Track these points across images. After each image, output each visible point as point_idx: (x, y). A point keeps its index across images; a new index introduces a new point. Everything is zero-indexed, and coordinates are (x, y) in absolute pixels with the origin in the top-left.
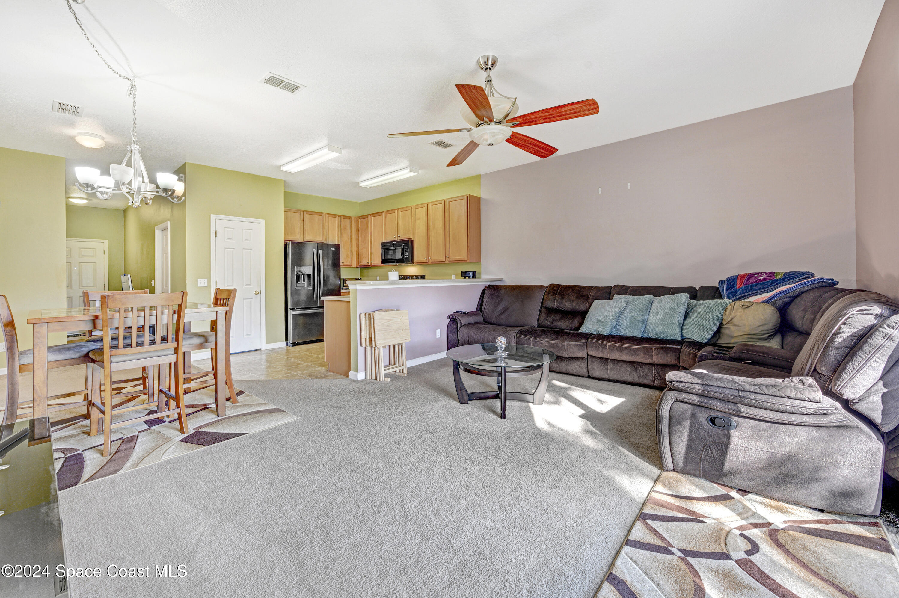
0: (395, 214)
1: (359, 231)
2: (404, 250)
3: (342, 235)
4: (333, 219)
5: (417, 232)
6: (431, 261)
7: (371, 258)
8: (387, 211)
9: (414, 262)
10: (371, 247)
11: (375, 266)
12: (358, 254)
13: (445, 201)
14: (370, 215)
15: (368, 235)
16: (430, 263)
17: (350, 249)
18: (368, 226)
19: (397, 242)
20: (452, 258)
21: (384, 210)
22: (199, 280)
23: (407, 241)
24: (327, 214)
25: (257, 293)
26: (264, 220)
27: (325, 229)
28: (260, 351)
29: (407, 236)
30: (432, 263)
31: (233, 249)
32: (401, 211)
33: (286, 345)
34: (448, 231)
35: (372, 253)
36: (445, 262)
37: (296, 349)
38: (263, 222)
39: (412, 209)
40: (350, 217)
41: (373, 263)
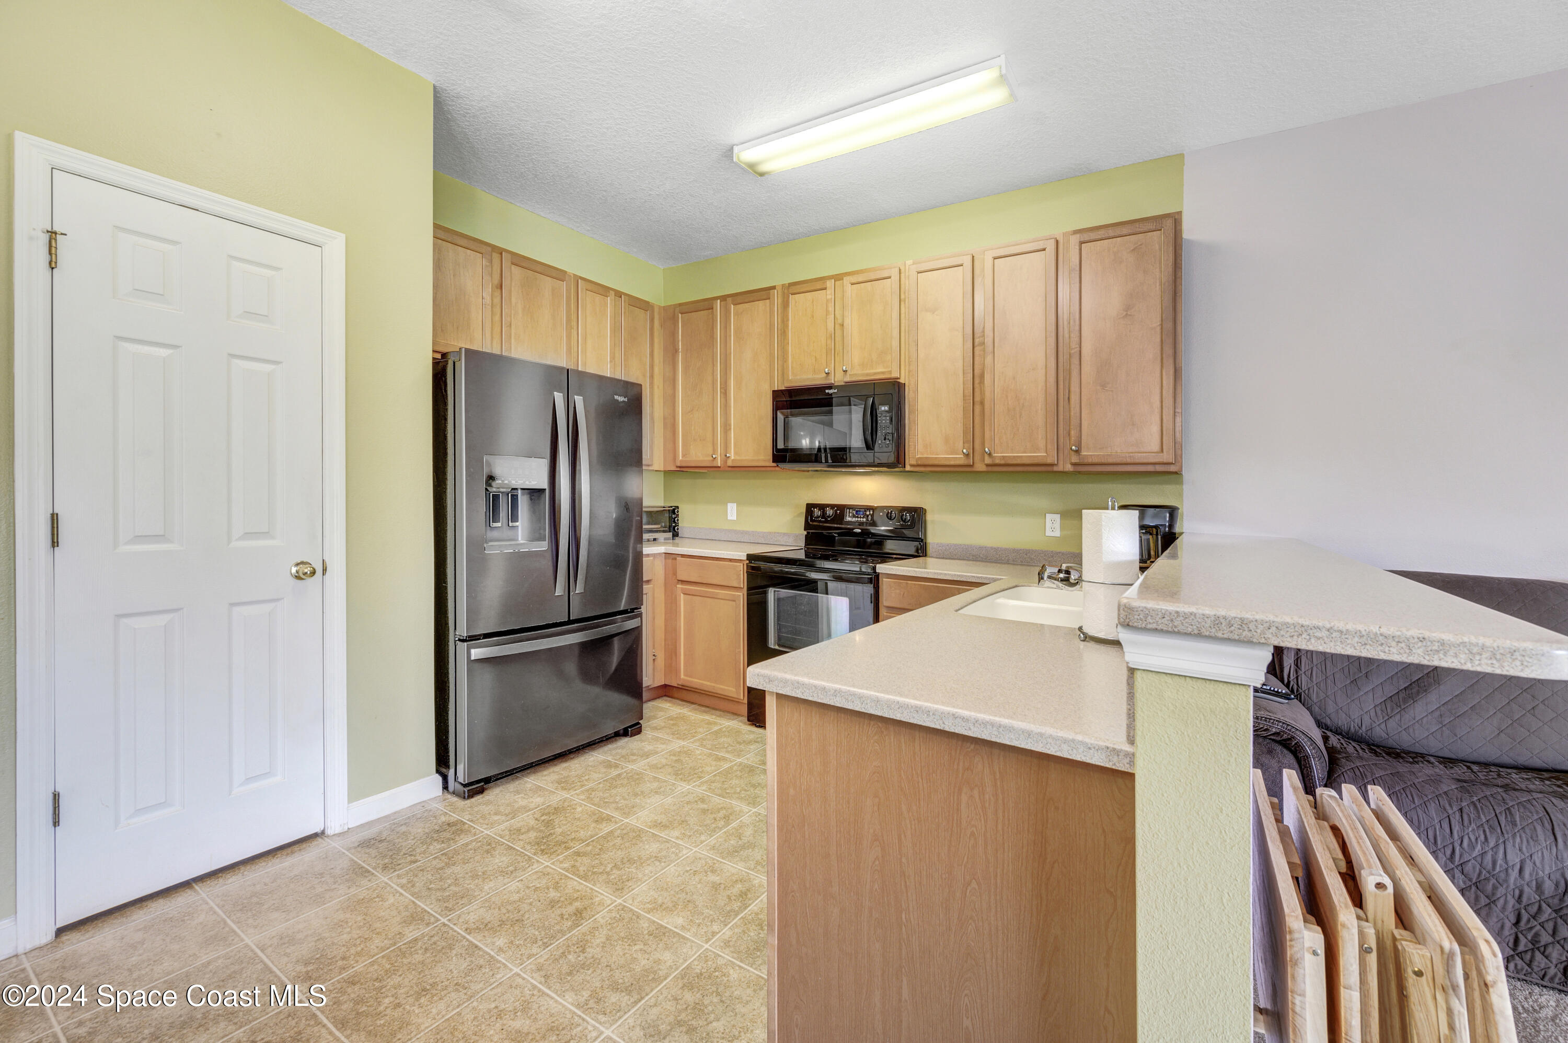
0: (829, 294)
1: (676, 351)
2: (872, 418)
3: (626, 359)
4: (598, 299)
5: (921, 355)
6: (987, 460)
7: (725, 444)
8: (791, 285)
9: (910, 461)
10: (725, 406)
11: (741, 469)
12: (669, 426)
13: (1057, 242)
14: (723, 298)
15: (715, 365)
16: (980, 467)
17: (649, 410)
18: (712, 337)
19: (839, 388)
20: (1090, 453)
21: (780, 280)
24: (581, 280)
25: (306, 571)
26: (341, 238)
27: (574, 332)
28: (320, 840)
29: (880, 369)
30: (990, 469)
31: (169, 351)
32: (852, 284)
33: (441, 794)
34: (1073, 351)
35: (730, 425)
36: (1055, 469)
37: (485, 809)
38: (336, 245)
39: (903, 275)
40: (647, 303)
41: (733, 458)
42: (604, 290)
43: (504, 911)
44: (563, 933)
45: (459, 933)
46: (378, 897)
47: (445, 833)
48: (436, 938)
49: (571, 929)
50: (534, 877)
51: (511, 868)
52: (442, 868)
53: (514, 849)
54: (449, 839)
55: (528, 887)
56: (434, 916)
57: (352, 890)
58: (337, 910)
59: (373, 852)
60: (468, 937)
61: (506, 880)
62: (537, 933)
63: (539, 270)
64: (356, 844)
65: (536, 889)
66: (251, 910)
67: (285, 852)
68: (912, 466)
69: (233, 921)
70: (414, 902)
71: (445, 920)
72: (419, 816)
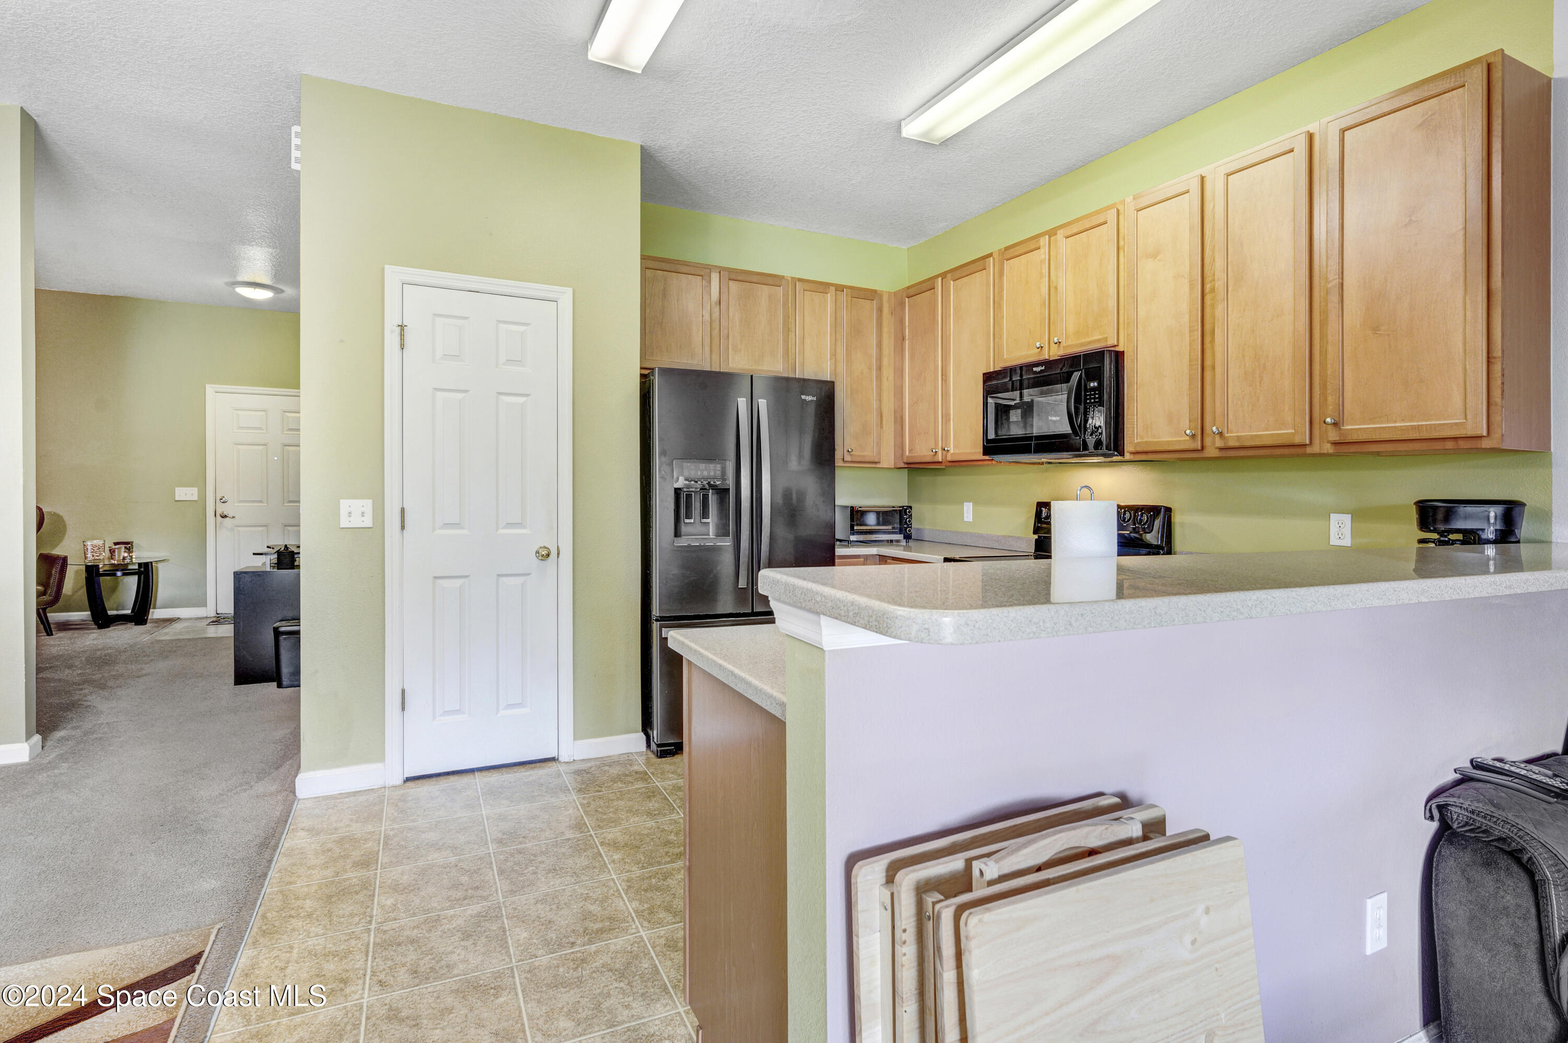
0: (1042, 254)
1: (904, 339)
2: (1080, 395)
3: (849, 354)
4: (817, 297)
5: (1142, 312)
6: (1219, 443)
7: (946, 437)
8: (1007, 248)
9: (1128, 447)
10: (945, 394)
11: (958, 464)
12: (899, 420)
13: (1310, 138)
14: (943, 275)
15: (936, 350)
16: (1211, 452)
17: (875, 405)
18: (934, 319)
19: (1048, 364)
20: (1355, 427)
21: (995, 245)
22: (345, 504)
23: (1097, 356)
24: (800, 280)
25: (543, 553)
26: (569, 291)
27: (792, 335)
28: (554, 763)
29: (1097, 337)
30: (1224, 454)
31: (463, 395)
32: (1067, 238)
33: (645, 750)
34: (1329, 286)
35: (949, 415)
36: (1309, 450)
37: (667, 767)
38: (566, 297)
39: (1121, 217)
40: (875, 291)
41: (952, 451)
42: (822, 287)
43: (632, 838)
44: (659, 863)
45: (596, 843)
46: (564, 807)
47: (630, 778)
48: (581, 842)
49: (668, 863)
50: (668, 822)
51: (656, 812)
52: (612, 800)
53: (668, 800)
54: (630, 782)
55: (658, 828)
56: (588, 829)
57: (553, 799)
58: (537, 809)
59: (579, 779)
60: (600, 847)
61: (648, 819)
62: (643, 858)
63: (755, 280)
64: (573, 771)
65: (664, 830)
66: (494, 795)
67: (531, 766)
68: (1132, 453)
69: (483, 799)
70: (582, 817)
71: (592, 833)
72: (621, 762)
